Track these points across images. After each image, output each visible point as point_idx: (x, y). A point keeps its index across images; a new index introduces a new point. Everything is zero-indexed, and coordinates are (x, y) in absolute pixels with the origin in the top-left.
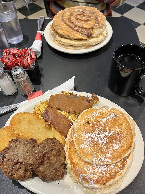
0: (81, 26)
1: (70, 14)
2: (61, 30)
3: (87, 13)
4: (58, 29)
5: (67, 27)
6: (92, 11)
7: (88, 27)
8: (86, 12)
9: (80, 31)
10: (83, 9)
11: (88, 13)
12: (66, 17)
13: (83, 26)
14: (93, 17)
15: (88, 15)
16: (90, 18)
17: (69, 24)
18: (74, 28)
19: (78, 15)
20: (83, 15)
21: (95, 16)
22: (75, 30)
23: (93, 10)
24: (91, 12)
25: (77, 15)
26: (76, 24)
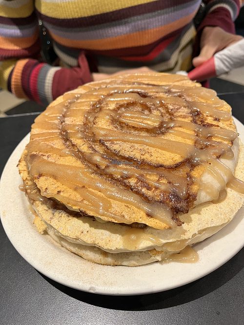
0: (137, 155)
1: (93, 105)
2: (51, 180)
3: (158, 95)
4: (40, 175)
5: (79, 164)
6: (175, 87)
7: (169, 158)
8: (151, 92)
9: (132, 182)
10: (139, 84)
11: (161, 95)
12: (75, 121)
13: (147, 157)
14: (184, 111)
15: (162, 105)
16: (171, 114)
17: (84, 148)
18: (107, 167)
19: (121, 106)
20: (142, 105)
21: (189, 105)
22: (111, 177)
23: (177, 84)
24: (169, 92)
25: (118, 108)
26: (116, 147)
